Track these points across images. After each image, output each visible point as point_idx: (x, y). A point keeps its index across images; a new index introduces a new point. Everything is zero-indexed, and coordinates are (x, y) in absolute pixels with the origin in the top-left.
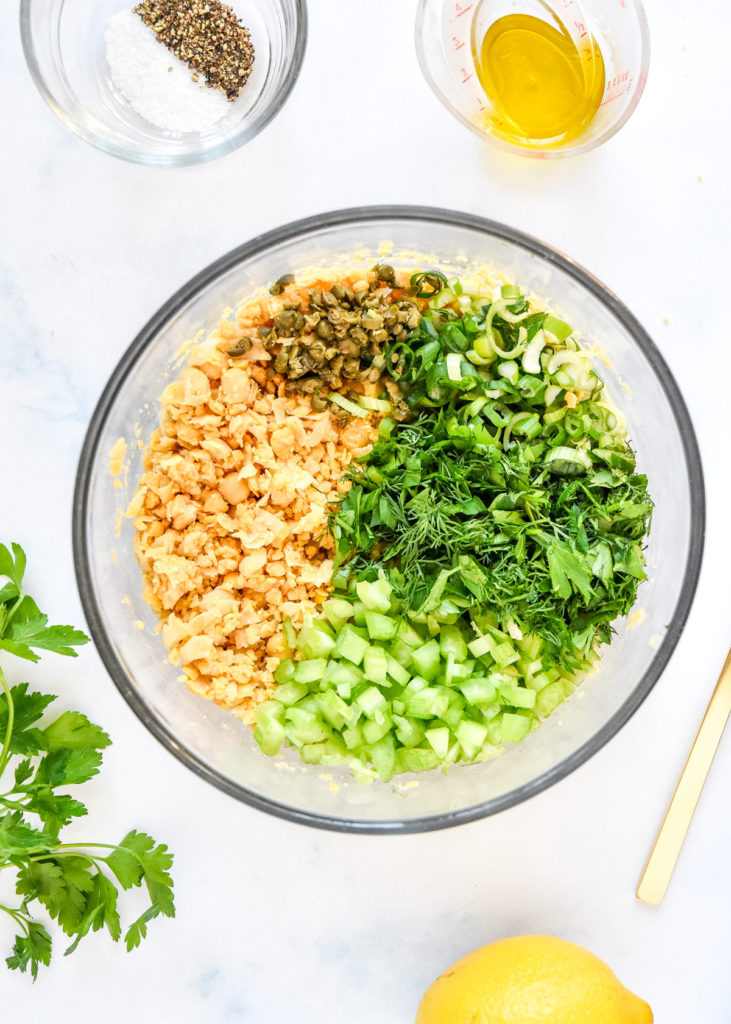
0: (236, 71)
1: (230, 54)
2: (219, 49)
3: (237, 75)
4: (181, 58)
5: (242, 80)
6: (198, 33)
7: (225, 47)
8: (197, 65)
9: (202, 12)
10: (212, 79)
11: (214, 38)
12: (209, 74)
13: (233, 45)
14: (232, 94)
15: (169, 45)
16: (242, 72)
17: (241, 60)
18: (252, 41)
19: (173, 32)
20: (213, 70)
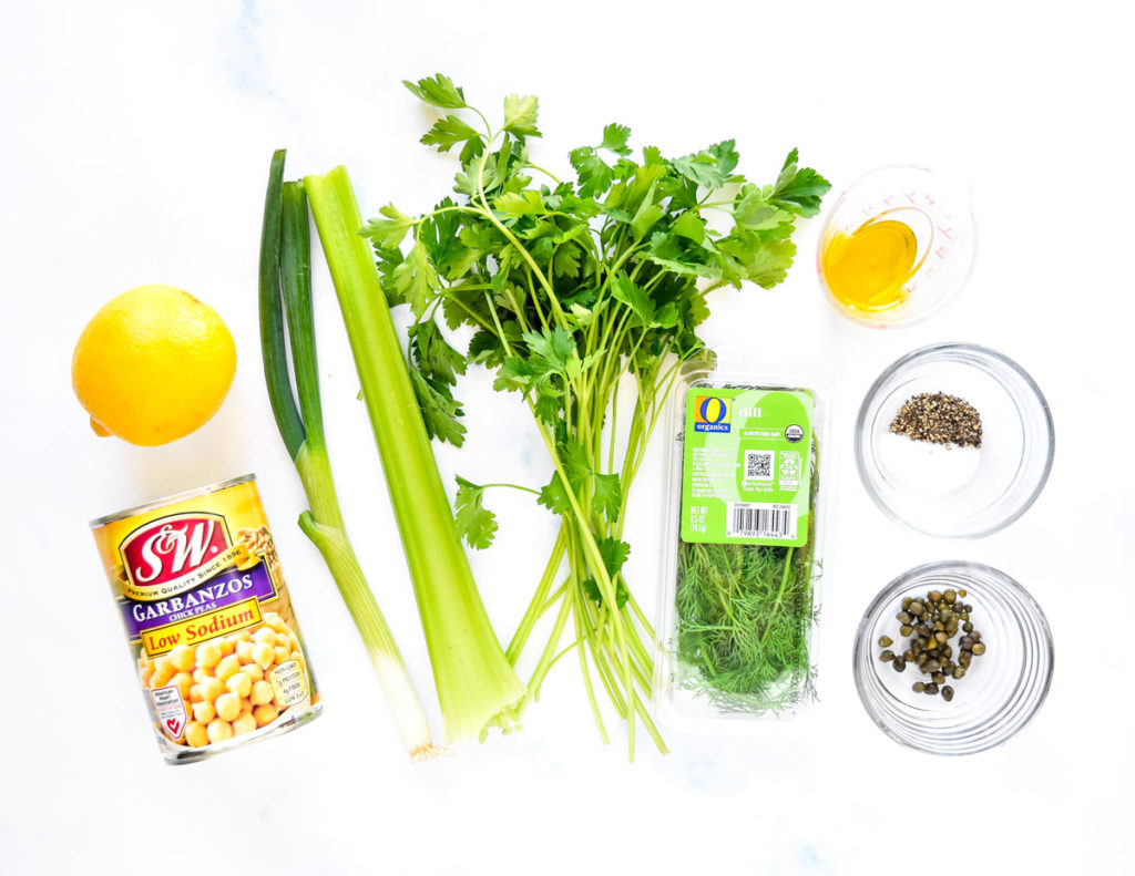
0: (971, 428)
1: (961, 421)
2: (954, 422)
3: (974, 431)
4: (934, 442)
5: (979, 432)
6: (935, 420)
7: (957, 419)
8: (945, 440)
9: (932, 407)
10: (961, 443)
11: (947, 417)
12: (956, 441)
13: (961, 414)
14: (977, 443)
15: (921, 439)
16: (976, 427)
17: (970, 420)
18: (971, 404)
19: (921, 430)
20: (958, 437)
